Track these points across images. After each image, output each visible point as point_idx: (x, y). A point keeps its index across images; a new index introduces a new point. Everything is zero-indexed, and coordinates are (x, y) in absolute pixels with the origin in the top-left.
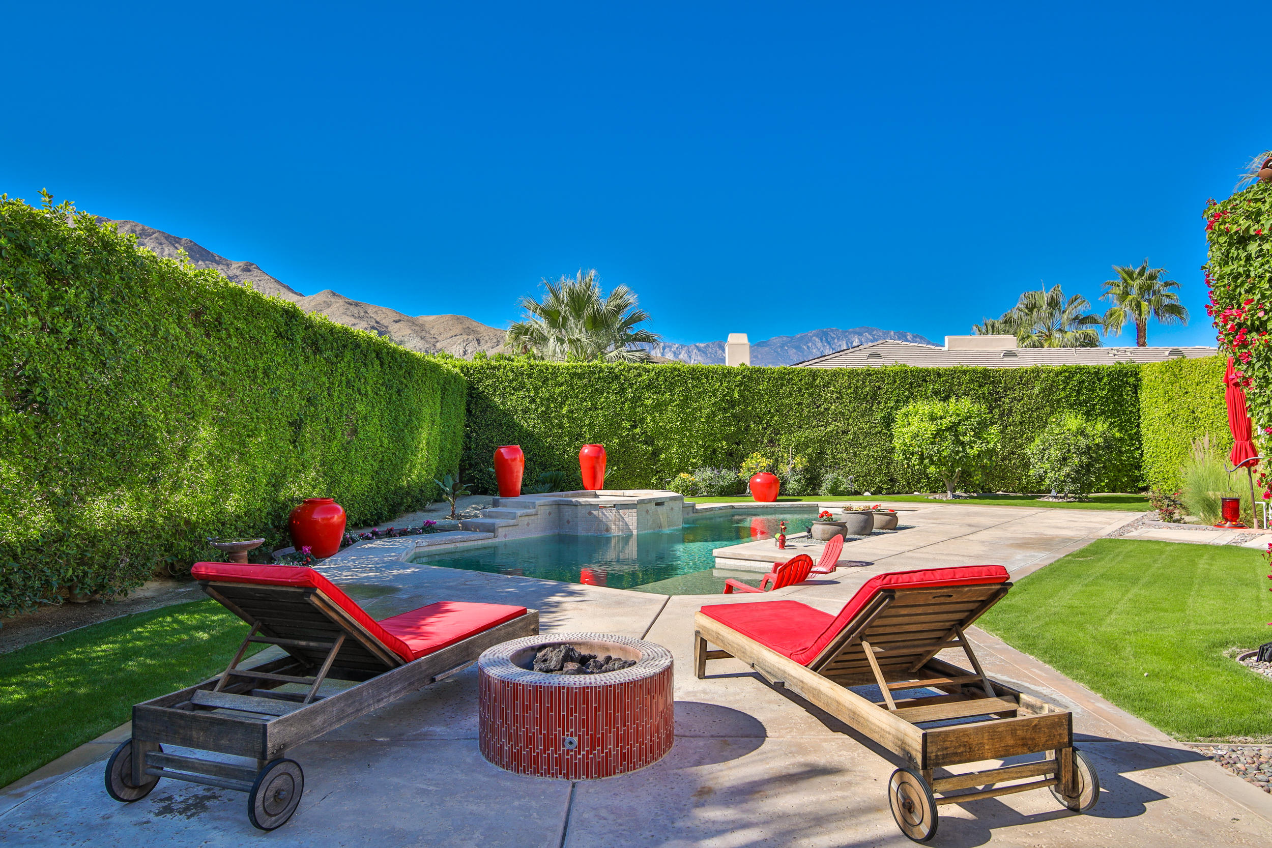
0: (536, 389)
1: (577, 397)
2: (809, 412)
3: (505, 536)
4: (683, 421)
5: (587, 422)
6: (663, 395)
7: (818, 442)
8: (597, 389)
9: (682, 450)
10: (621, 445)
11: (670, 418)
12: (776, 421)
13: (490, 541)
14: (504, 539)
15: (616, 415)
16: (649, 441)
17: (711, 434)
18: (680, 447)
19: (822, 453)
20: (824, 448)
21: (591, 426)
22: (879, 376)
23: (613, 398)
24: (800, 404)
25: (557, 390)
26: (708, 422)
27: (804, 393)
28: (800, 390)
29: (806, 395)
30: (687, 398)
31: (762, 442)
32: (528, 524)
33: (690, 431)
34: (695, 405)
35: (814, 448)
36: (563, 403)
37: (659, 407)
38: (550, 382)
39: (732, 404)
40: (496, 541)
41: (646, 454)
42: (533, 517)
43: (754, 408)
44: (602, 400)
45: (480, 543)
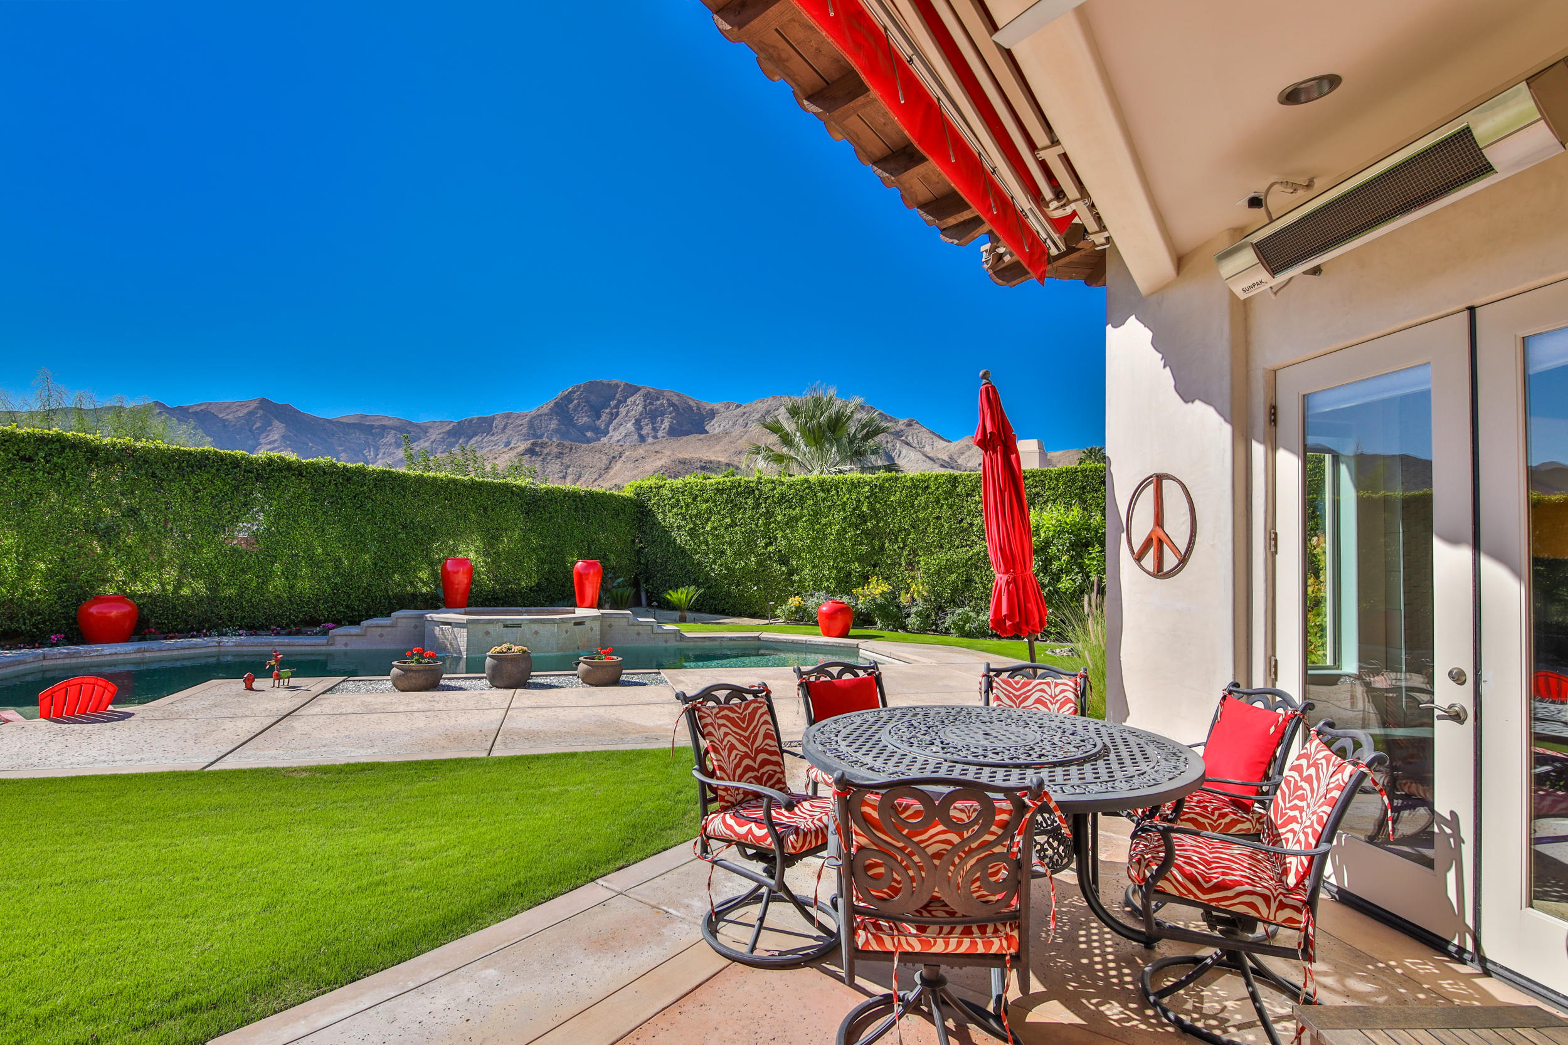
0: (687, 505)
1: (719, 513)
2: (950, 528)
3: (346, 645)
4: (814, 539)
5: (728, 539)
6: (794, 509)
7: (963, 567)
8: (736, 505)
9: (815, 570)
10: (760, 563)
11: (800, 537)
12: (913, 539)
13: (324, 648)
14: (343, 648)
15: (753, 532)
16: (784, 560)
17: (843, 555)
18: (813, 567)
19: (969, 580)
20: (971, 575)
21: (731, 544)
22: (1037, 479)
23: (749, 513)
24: (938, 518)
25: (704, 506)
26: (839, 540)
27: (943, 505)
28: (938, 501)
29: (945, 507)
30: (816, 513)
31: (900, 565)
32: (381, 636)
33: (820, 550)
34: (824, 521)
35: (959, 574)
36: (708, 519)
37: (791, 522)
38: (699, 499)
39: (863, 518)
40: (332, 648)
41: (782, 574)
42: (389, 629)
43: (887, 524)
44: (740, 516)
45: (309, 648)
